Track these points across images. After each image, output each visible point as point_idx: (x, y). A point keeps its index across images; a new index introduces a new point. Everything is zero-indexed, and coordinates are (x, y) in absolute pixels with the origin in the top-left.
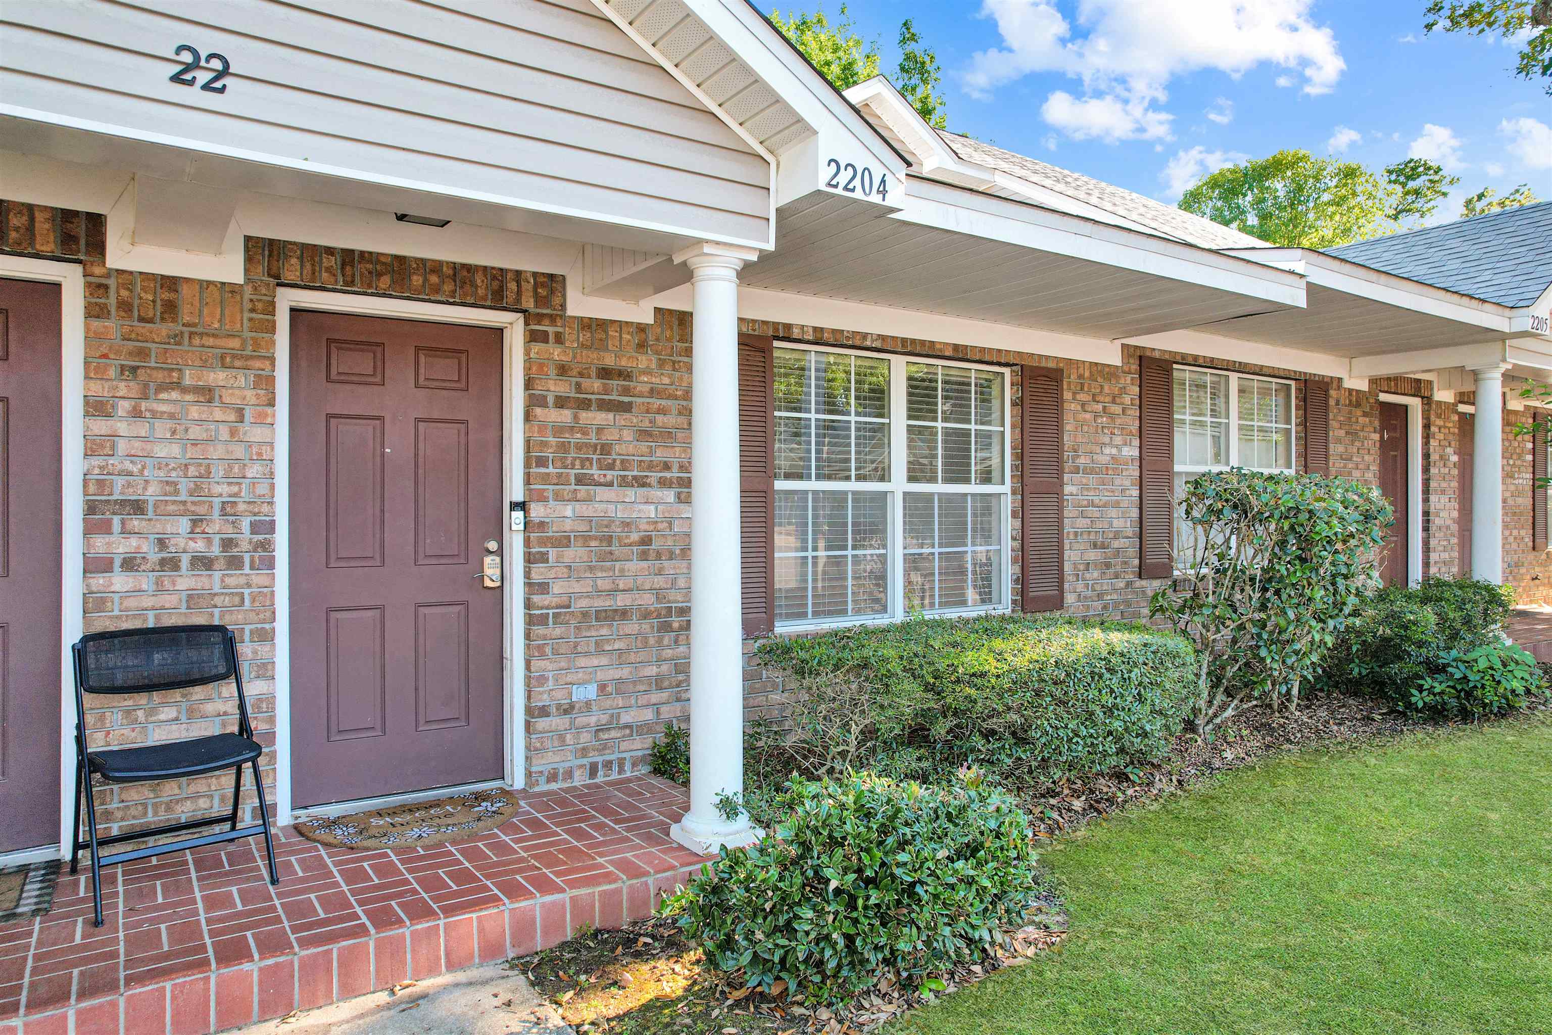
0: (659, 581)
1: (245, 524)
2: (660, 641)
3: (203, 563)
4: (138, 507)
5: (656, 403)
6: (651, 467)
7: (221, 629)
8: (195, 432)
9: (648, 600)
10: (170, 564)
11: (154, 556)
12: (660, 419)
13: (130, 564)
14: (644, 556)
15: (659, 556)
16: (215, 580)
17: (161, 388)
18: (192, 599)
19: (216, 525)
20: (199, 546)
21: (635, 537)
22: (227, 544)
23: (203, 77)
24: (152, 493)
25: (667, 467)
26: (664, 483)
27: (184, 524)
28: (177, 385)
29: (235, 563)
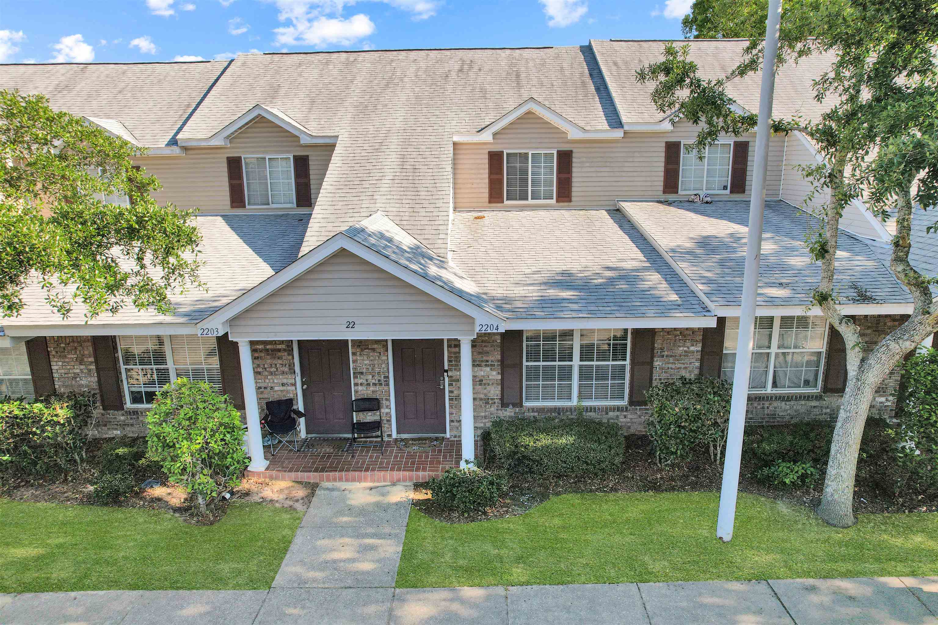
0: (485, 391)
1: (383, 376)
2: (485, 407)
3: (375, 384)
4: (362, 373)
5: (484, 344)
6: (482, 361)
7: (377, 399)
8: (372, 358)
9: (482, 396)
10: (368, 385)
11: (366, 383)
12: (485, 349)
13: (361, 384)
14: (480, 385)
15: (485, 384)
16: (377, 388)
17: (365, 349)
18: (373, 392)
19: (377, 377)
20: (374, 381)
21: (478, 380)
22: (379, 380)
23: (351, 326)
24: (364, 371)
25: (487, 361)
26: (486, 365)
27: (370, 377)
28: (368, 348)
29: (381, 384)
